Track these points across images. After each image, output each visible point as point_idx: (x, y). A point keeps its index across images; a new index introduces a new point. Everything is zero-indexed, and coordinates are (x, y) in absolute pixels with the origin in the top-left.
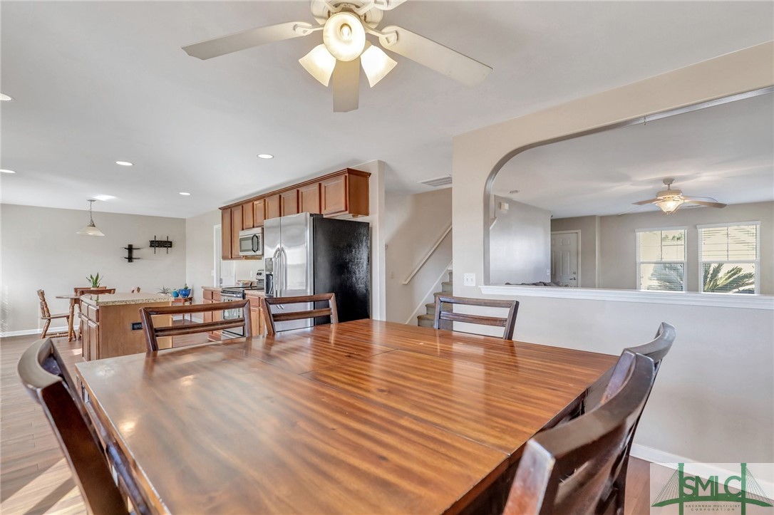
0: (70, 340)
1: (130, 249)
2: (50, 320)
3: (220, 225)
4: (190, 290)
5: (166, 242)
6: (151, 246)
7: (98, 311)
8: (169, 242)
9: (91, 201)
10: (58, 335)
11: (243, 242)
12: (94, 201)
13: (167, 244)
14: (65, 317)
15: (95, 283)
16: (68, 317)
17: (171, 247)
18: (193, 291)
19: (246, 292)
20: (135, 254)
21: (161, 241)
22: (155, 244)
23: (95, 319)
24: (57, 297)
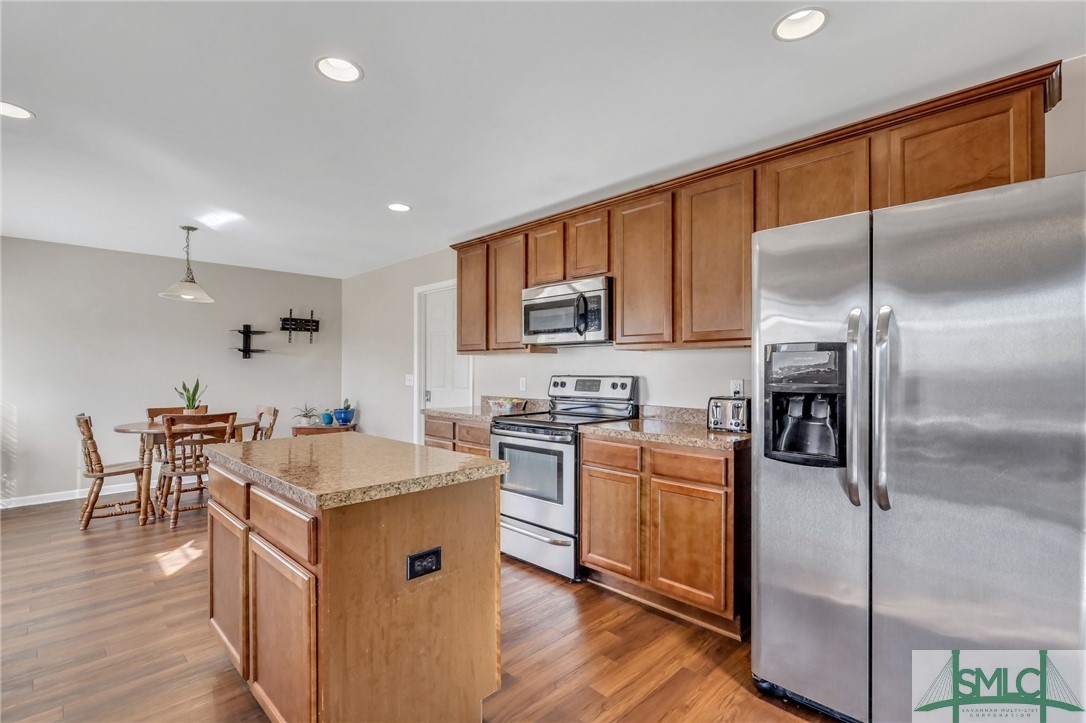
0: (145, 521)
1: (247, 332)
2: (102, 479)
3: (454, 281)
4: (353, 410)
5: (308, 321)
6: (283, 329)
7: (315, 524)
8: (314, 321)
9: (189, 229)
10: (117, 509)
11: (532, 314)
12: (194, 229)
13: (310, 325)
14: (132, 471)
15: (192, 399)
16: (139, 472)
17: (317, 330)
18: (359, 412)
19: (582, 429)
20: (256, 342)
21: (301, 320)
22: (291, 324)
23: (303, 552)
24: (117, 431)
